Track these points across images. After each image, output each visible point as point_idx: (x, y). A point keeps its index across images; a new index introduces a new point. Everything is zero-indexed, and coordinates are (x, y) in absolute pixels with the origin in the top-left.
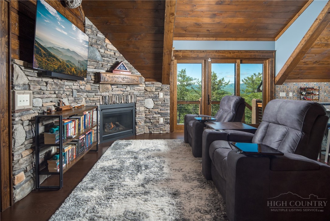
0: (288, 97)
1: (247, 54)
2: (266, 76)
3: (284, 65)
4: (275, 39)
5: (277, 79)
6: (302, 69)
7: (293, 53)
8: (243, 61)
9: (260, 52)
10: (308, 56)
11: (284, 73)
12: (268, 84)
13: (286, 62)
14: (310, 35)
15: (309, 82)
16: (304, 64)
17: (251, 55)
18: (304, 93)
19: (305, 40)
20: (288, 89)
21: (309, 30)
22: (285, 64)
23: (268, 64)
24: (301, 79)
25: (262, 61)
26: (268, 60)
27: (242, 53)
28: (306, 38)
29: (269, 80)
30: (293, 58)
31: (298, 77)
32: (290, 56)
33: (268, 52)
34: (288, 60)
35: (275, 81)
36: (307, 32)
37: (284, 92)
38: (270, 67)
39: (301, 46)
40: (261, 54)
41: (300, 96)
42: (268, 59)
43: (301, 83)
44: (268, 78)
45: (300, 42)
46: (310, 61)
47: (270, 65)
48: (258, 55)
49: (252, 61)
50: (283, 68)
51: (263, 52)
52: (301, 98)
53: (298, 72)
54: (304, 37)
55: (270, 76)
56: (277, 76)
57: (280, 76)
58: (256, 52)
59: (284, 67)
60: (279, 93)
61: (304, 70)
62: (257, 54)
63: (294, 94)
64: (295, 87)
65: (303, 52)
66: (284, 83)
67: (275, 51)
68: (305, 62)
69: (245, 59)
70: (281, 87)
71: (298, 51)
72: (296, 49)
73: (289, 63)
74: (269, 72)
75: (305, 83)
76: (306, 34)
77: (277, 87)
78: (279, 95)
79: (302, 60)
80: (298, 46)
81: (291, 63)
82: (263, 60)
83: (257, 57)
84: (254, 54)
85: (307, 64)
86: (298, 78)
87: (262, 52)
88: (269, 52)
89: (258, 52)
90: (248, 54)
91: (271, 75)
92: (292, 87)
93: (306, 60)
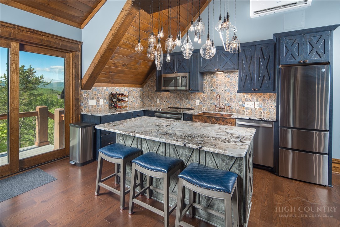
0: (99, 105)
1: (32, 36)
2: (70, 77)
3: (91, 64)
4: (81, 26)
5: (84, 81)
6: (112, 71)
7: (100, 49)
8: (27, 47)
9: (58, 38)
10: (117, 57)
11: (91, 74)
12: (73, 88)
13: (94, 60)
14: (117, 28)
15: (119, 86)
16: (113, 65)
17: (42, 40)
18: (115, 100)
19: (112, 34)
20: (98, 95)
21: (116, 21)
22: (92, 62)
23: (72, 60)
24: (113, 83)
25: (62, 54)
26: (71, 54)
27: (22, 31)
28: (113, 32)
29: (74, 83)
30: (100, 55)
31: (109, 80)
32: (98, 53)
33: (71, 41)
34: (95, 57)
35: (82, 85)
36: (114, 24)
37: (93, 99)
38: (74, 65)
39: (108, 41)
40: (61, 43)
41: (111, 104)
42: (72, 52)
43: (113, 88)
44: (73, 80)
45: (108, 36)
46: (120, 63)
47: (75, 61)
48: (55, 43)
49: (46, 50)
50: (90, 68)
51: (63, 39)
52: (112, 106)
53: (108, 74)
54: (111, 30)
55: (74, 77)
56: (84, 77)
57: (87, 77)
58: (51, 36)
59: (92, 66)
60: (88, 101)
61: (114, 73)
62: (52, 40)
63: (105, 101)
64: (106, 93)
65: (110, 49)
66: (93, 88)
67: (82, 43)
68: (114, 64)
69: (30, 43)
70: (90, 93)
71: (105, 47)
72: (103, 43)
73: (97, 62)
74: (74, 70)
75: (116, 88)
76: (113, 26)
77: (85, 93)
78: (88, 104)
79: (111, 60)
80: (105, 40)
81: (99, 62)
82: (65, 52)
83: (52, 45)
84: (47, 39)
85: (117, 66)
86: (109, 82)
87: (61, 39)
88: (73, 42)
89: (55, 37)
90: (36, 36)
91: (76, 76)
92: (103, 93)
93: (116, 61)
